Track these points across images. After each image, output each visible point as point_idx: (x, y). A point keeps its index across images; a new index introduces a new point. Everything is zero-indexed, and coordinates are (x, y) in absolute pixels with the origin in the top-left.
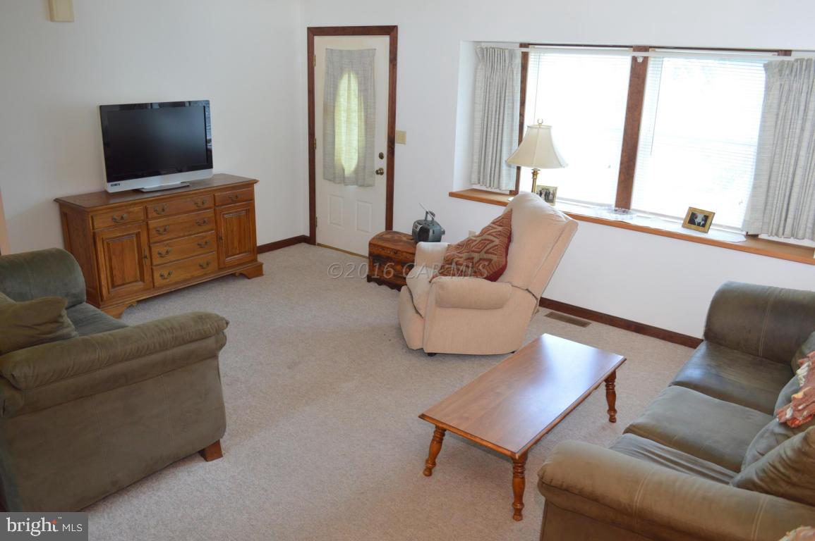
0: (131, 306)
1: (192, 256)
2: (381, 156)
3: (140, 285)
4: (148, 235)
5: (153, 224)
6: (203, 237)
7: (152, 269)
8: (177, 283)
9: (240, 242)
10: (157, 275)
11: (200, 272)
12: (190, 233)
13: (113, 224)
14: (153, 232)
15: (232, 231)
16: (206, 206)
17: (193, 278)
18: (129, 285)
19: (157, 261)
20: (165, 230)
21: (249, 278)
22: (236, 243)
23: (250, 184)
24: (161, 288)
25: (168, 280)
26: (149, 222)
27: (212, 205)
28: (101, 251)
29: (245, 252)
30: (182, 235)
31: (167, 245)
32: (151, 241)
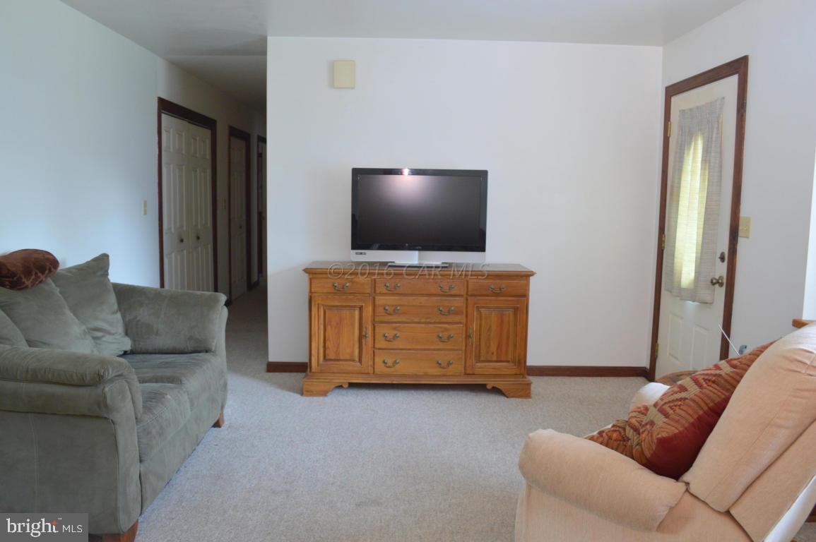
0: (340, 387)
1: (429, 350)
2: (722, 259)
3: (356, 366)
4: (374, 311)
5: (381, 300)
6: (446, 330)
7: (374, 352)
8: (404, 376)
9: (499, 347)
10: (379, 361)
11: (437, 371)
12: (428, 320)
13: (333, 291)
14: (380, 310)
15: (489, 330)
16: (453, 292)
17: (426, 375)
18: (343, 363)
19: (381, 343)
20: (394, 311)
21: (507, 397)
22: (493, 347)
23: (526, 276)
24: (381, 376)
25: (392, 369)
26: (376, 297)
27: (463, 292)
28: (315, 317)
29: (508, 362)
30: (416, 320)
31: (395, 329)
32: (376, 320)
